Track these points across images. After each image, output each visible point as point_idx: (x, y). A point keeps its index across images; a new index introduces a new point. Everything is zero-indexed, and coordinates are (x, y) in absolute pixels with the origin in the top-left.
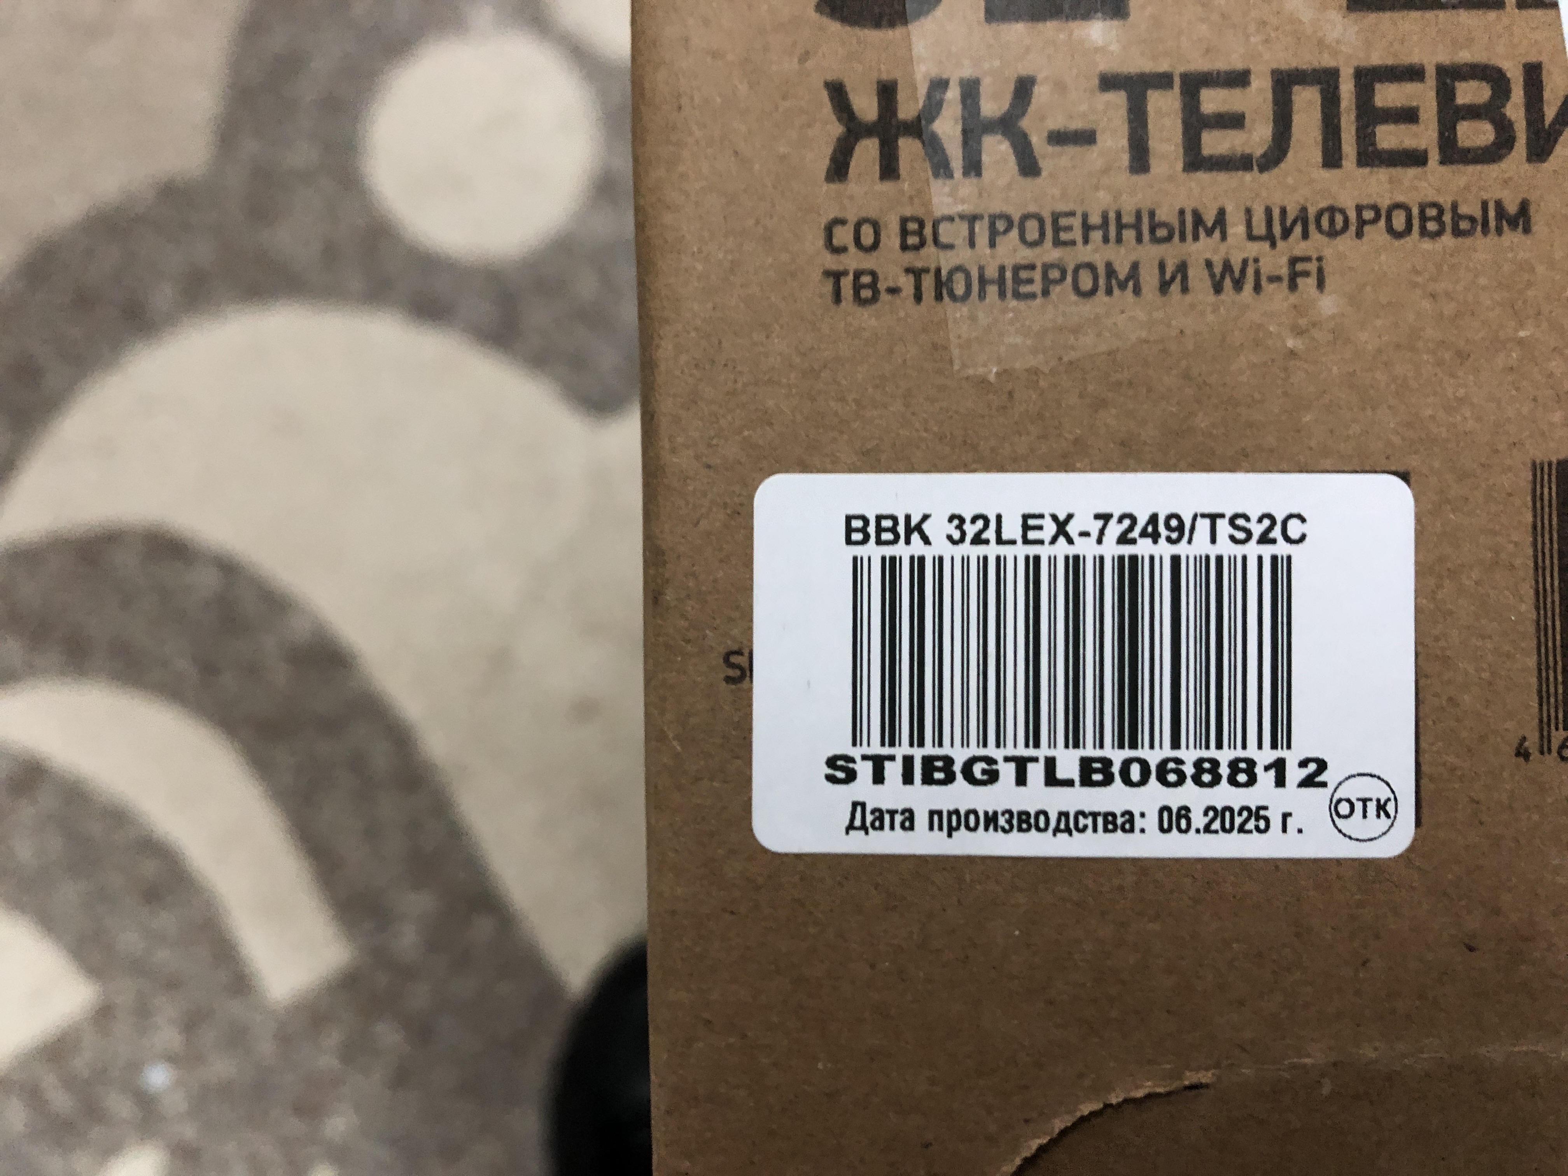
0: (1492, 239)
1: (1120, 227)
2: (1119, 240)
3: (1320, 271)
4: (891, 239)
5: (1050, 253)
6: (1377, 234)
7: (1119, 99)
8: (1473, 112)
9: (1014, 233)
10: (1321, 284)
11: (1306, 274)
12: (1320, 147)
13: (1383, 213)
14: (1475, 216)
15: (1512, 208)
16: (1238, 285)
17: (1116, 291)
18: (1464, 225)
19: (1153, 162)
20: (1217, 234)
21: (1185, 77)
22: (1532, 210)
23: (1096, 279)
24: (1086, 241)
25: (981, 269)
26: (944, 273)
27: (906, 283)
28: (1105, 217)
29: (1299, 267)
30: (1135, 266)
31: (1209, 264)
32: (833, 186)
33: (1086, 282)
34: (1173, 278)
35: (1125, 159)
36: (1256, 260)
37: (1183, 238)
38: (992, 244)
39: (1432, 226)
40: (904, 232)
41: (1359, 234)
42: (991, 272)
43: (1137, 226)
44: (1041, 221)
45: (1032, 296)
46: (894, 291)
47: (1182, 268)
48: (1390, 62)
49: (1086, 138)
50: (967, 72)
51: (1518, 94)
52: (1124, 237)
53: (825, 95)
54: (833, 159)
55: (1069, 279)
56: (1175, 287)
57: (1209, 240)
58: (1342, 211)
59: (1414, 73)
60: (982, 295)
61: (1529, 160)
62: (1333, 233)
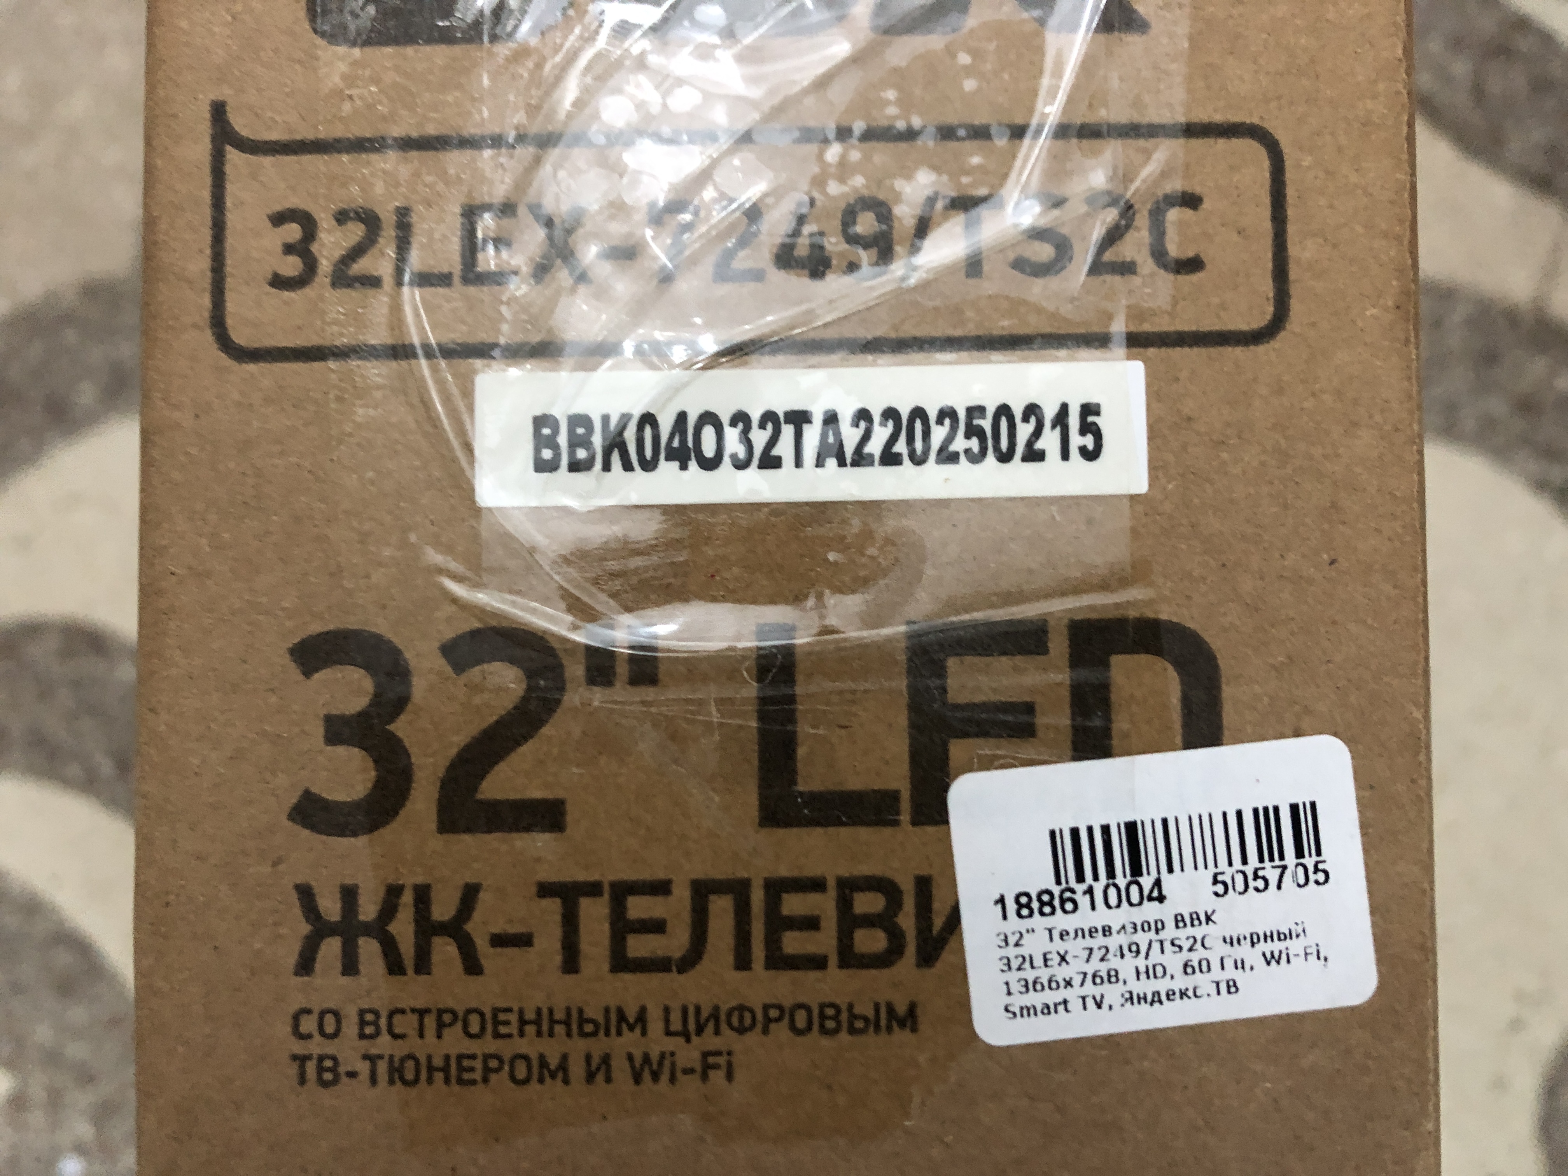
0: (883, 1036)
1: (553, 1022)
2: (551, 1034)
3: (730, 1065)
4: (350, 1028)
5: (490, 1045)
6: (781, 1031)
7: (553, 906)
8: (869, 921)
9: (459, 1025)
10: (730, 1076)
11: (716, 1067)
12: (732, 953)
13: (787, 1011)
14: (869, 1016)
15: (901, 1009)
16: (656, 1076)
17: (548, 1080)
18: (859, 1024)
19: (584, 964)
20: (638, 1030)
21: (613, 885)
22: (919, 1011)
23: (529, 1068)
24: (522, 1034)
25: (429, 1058)
26: (396, 1059)
27: (363, 1068)
28: (539, 1012)
29: (711, 1060)
30: (565, 1057)
31: (630, 1057)
32: (299, 979)
33: (521, 1072)
34: (598, 1069)
35: (558, 959)
36: (673, 1054)
37: (607, 1033)
38: (439, 1036)
39: (830, 1024)
40: (363, 1023)
41: (765, 1031)
42: (438, 1062)
43: (567, 1023)
44: (482, 1014)
45: (473, 1082)
46: (352, 1075)
47: (606, 1060)
48: (795, 873)
49: (523, 941)
50: (420, 880)
51: (909, 904)
52: (556, 1031)
53: (294, 897)
54: (301, 955)
55: (506, 1068)
56: (600, 1078)
57: (630, 1034)
58: (752, 1011)
59: (817, 885)
60: (430, 1081)
61: (919, 965)
62: (741, 1030)
